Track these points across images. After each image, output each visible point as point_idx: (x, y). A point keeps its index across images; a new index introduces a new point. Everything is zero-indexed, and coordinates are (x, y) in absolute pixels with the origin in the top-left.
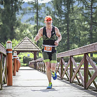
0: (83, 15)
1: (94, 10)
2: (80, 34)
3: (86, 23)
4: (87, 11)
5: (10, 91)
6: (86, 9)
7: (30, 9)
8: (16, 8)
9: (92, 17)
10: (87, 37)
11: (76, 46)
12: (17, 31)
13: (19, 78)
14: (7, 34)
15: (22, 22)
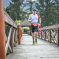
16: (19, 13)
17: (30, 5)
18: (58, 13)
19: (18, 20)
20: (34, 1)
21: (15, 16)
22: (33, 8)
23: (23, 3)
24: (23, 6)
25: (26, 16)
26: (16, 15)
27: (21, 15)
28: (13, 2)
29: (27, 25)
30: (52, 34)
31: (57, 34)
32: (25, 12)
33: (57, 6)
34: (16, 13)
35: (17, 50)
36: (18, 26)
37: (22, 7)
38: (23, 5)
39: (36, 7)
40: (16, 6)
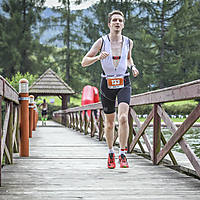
0: (147, 32)
4: (155, 25)
6: (153, 22)
7: (55, 20)
9: (163, 35)
16: (28, 51)
17: (65, 23)
19: (23, 73)
20: (78, 11)
21: (14, 59)
22: (73, 33)
23: (39, 18)
24: (42, 25)
25: (52, 59)
26: (17, 57)
27: (34, 57)
28: (7, 11)
29: (53, 92)
30: (134, 123)
31: (152, 123)
32: (46, 48)
34: (16, 50)
35: (17, 176)
36: (20, 96)
37: (38, 31)
38: (39, 24)
39: (85, 30)
40: (17, 27)
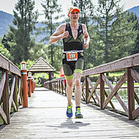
0: (97, 34)
1: (109, 29)
2: (95, 53)
3: (101, 41)
4: (102, 30)
5: (25, 113)
6: (101, 28)
7: (44, 29)
8: (30, 29)
9: (107, 35)
10: (103, 56)
11: (92, 66)
12: (32, 51)
13: (34, 100)
14: (21, 55)
15: (36, 42)
16: (28, 48)
17: (50, 30)
18: (104, 45)
23: (34, 28)
32: (39, 46)
33: (101, 32)
38: (35, 32)
